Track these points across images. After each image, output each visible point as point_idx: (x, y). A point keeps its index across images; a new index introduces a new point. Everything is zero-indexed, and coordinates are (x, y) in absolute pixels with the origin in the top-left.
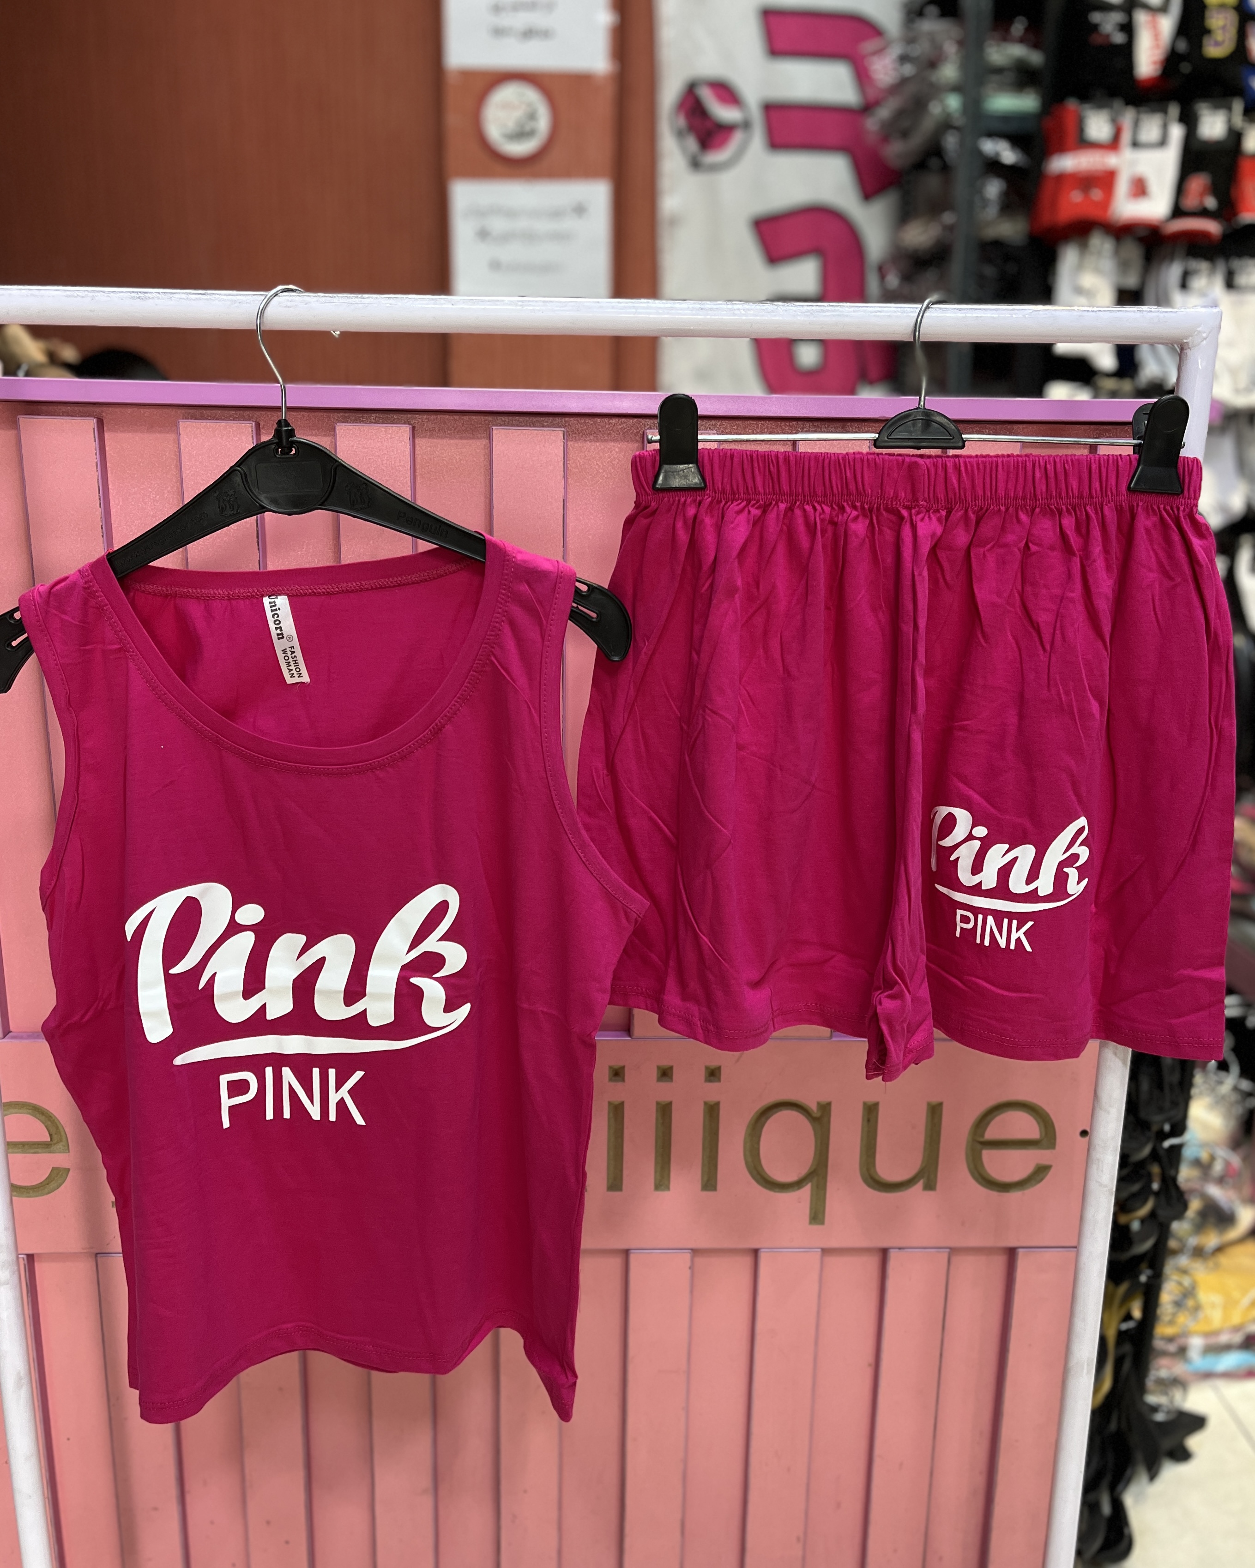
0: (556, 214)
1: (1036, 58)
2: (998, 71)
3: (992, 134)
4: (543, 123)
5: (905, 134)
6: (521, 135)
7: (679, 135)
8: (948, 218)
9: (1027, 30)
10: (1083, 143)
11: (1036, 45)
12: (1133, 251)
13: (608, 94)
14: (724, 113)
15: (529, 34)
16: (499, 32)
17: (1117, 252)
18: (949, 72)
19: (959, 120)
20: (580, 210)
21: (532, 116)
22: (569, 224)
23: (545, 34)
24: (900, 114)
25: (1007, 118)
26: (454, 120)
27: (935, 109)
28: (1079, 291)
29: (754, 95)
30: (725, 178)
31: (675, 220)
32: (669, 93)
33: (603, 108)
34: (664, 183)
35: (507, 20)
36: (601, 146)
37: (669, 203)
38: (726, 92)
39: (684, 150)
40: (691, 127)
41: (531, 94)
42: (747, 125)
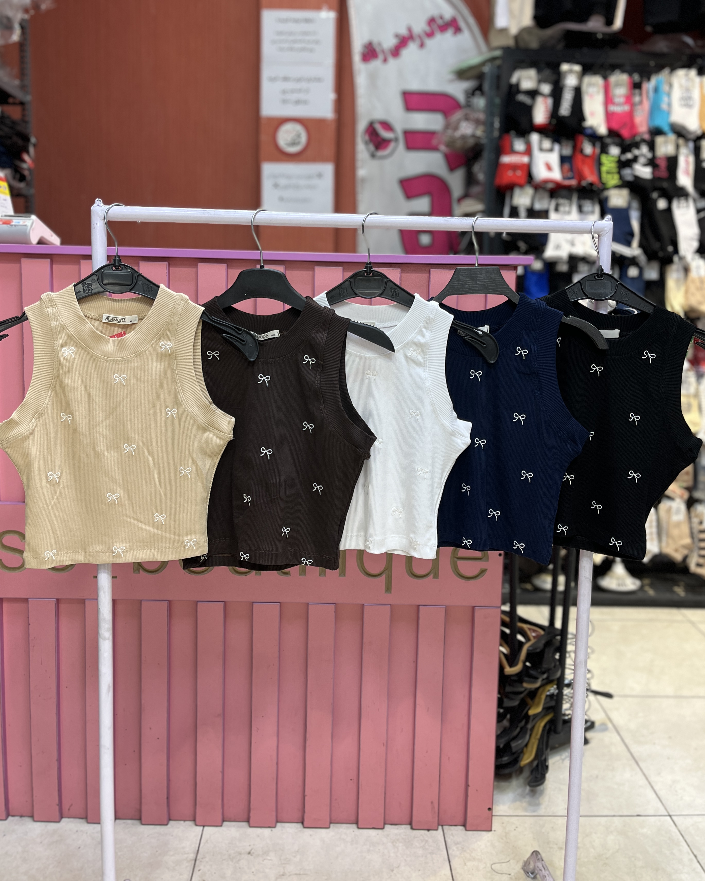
0: (309, 177)
4: (304, 139)
6: (293, 144)
7: (366, 143)
13: (333, 127)
14: (386, 134)
15: (298, 102)
16: (285, 102)
20: (320, 176)
21: (299, 136)
22: (315, 181)
23: (305, 102)
26: (264, 137)
29: (399, 127)
30: (387, 162)
31: (363, 180)
32: (361, 126)
33: (331, 133)
34: (359, 164)
35: (288, 97)
36: (330, 149)
37: (361, 172)
38: (387, 126)
39: (368, 150)
40: (371, 140)
41: (298, 128)
42: (396, 140)
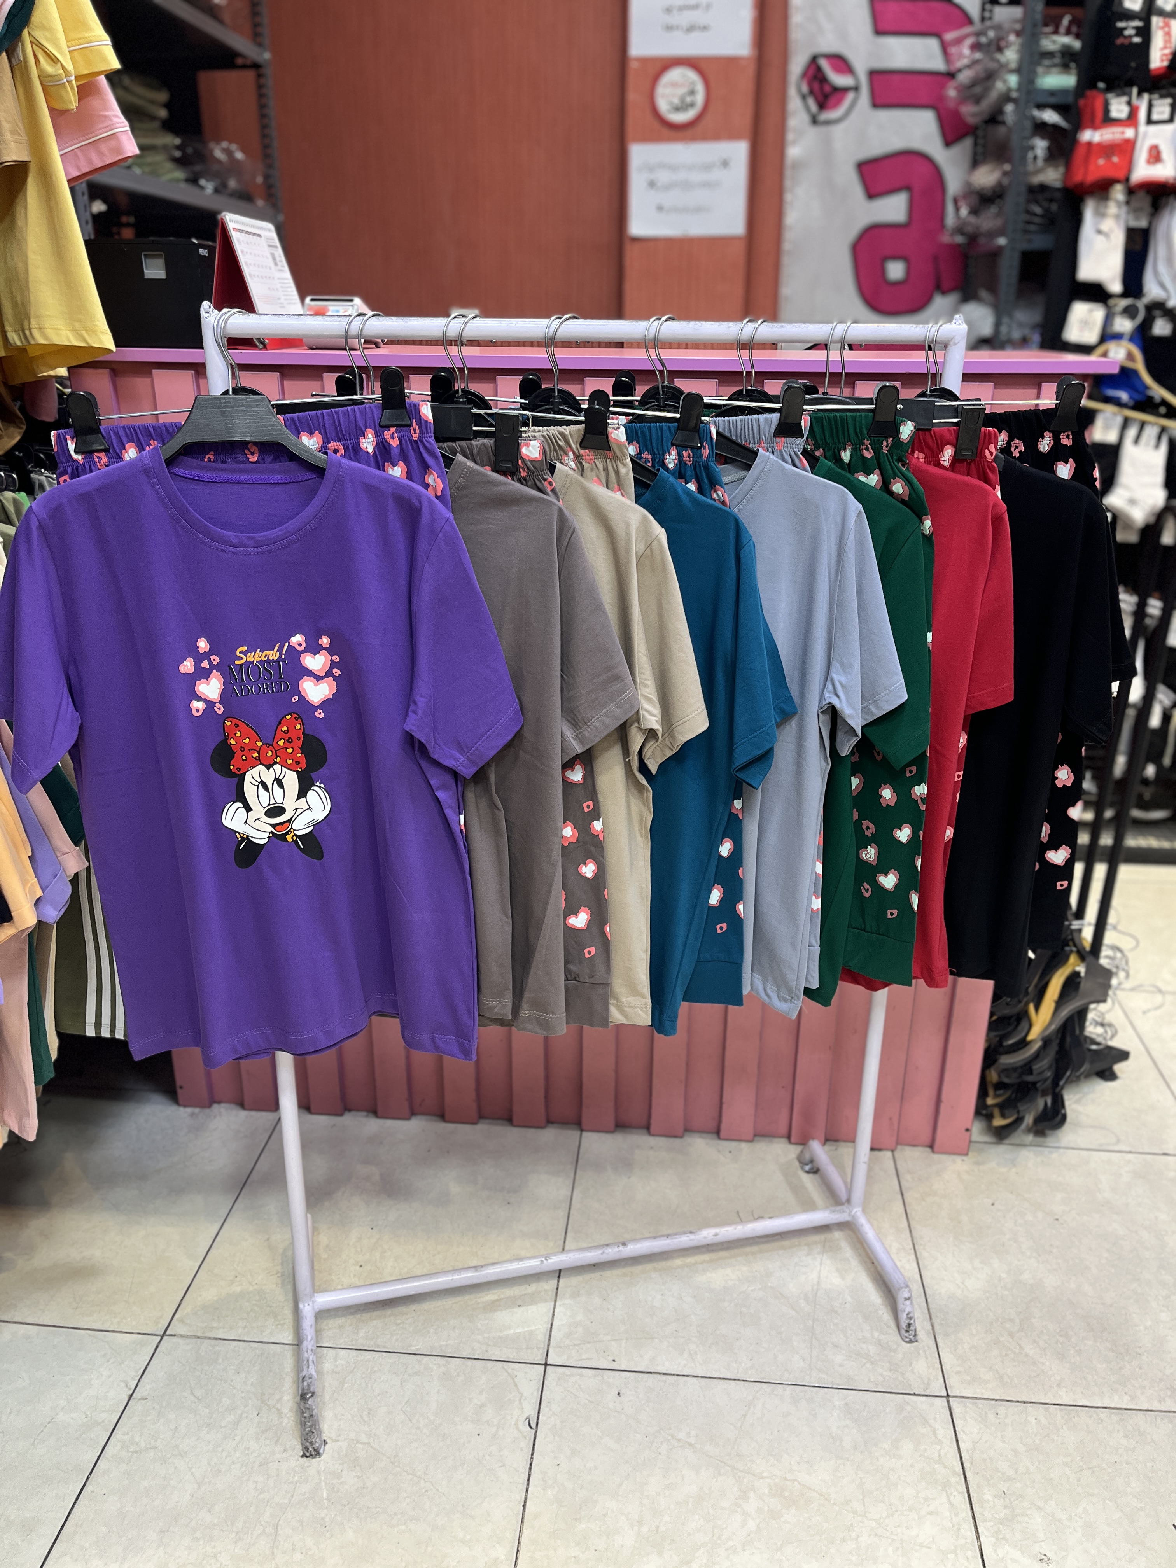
0: (707, 167)
1: (1077, 44)
2: (1050, 55)
3: (1041, 106)
4: (700, 98)
5: (978, 100)
6: (683, 107)
7: (804, 97)
8: (1007, 167)
9: (1071, 22)
10: (1108, 121)
11: (1078, 36)
12: (1144, 201)
13: (751, 71)
14: (839, 80)
15: (691, 29)
16: (669, 28)
17: (1128, 203)
18: (1011, 56)
19: (1014, 95)
20: (725, 164)
21: (692, 92)
22: (717, 174)
23: (705, 28)
24: (974, 84)
25: (1052, 93)
26: (633, 97)
27: (999, 86)
28: (1099, 232)
29: (861, 67)
30: (837, 130)
31: (798, 165)
32: (797, 65)
33: (746, 83)
34: (790, 136)
35: (677, 19)
36: (743, 115)
37: (794, 152)
38: (841, 63)
39: (808, 108)
40: (812, 92)
41: (692, 75)
42: (856, 89)
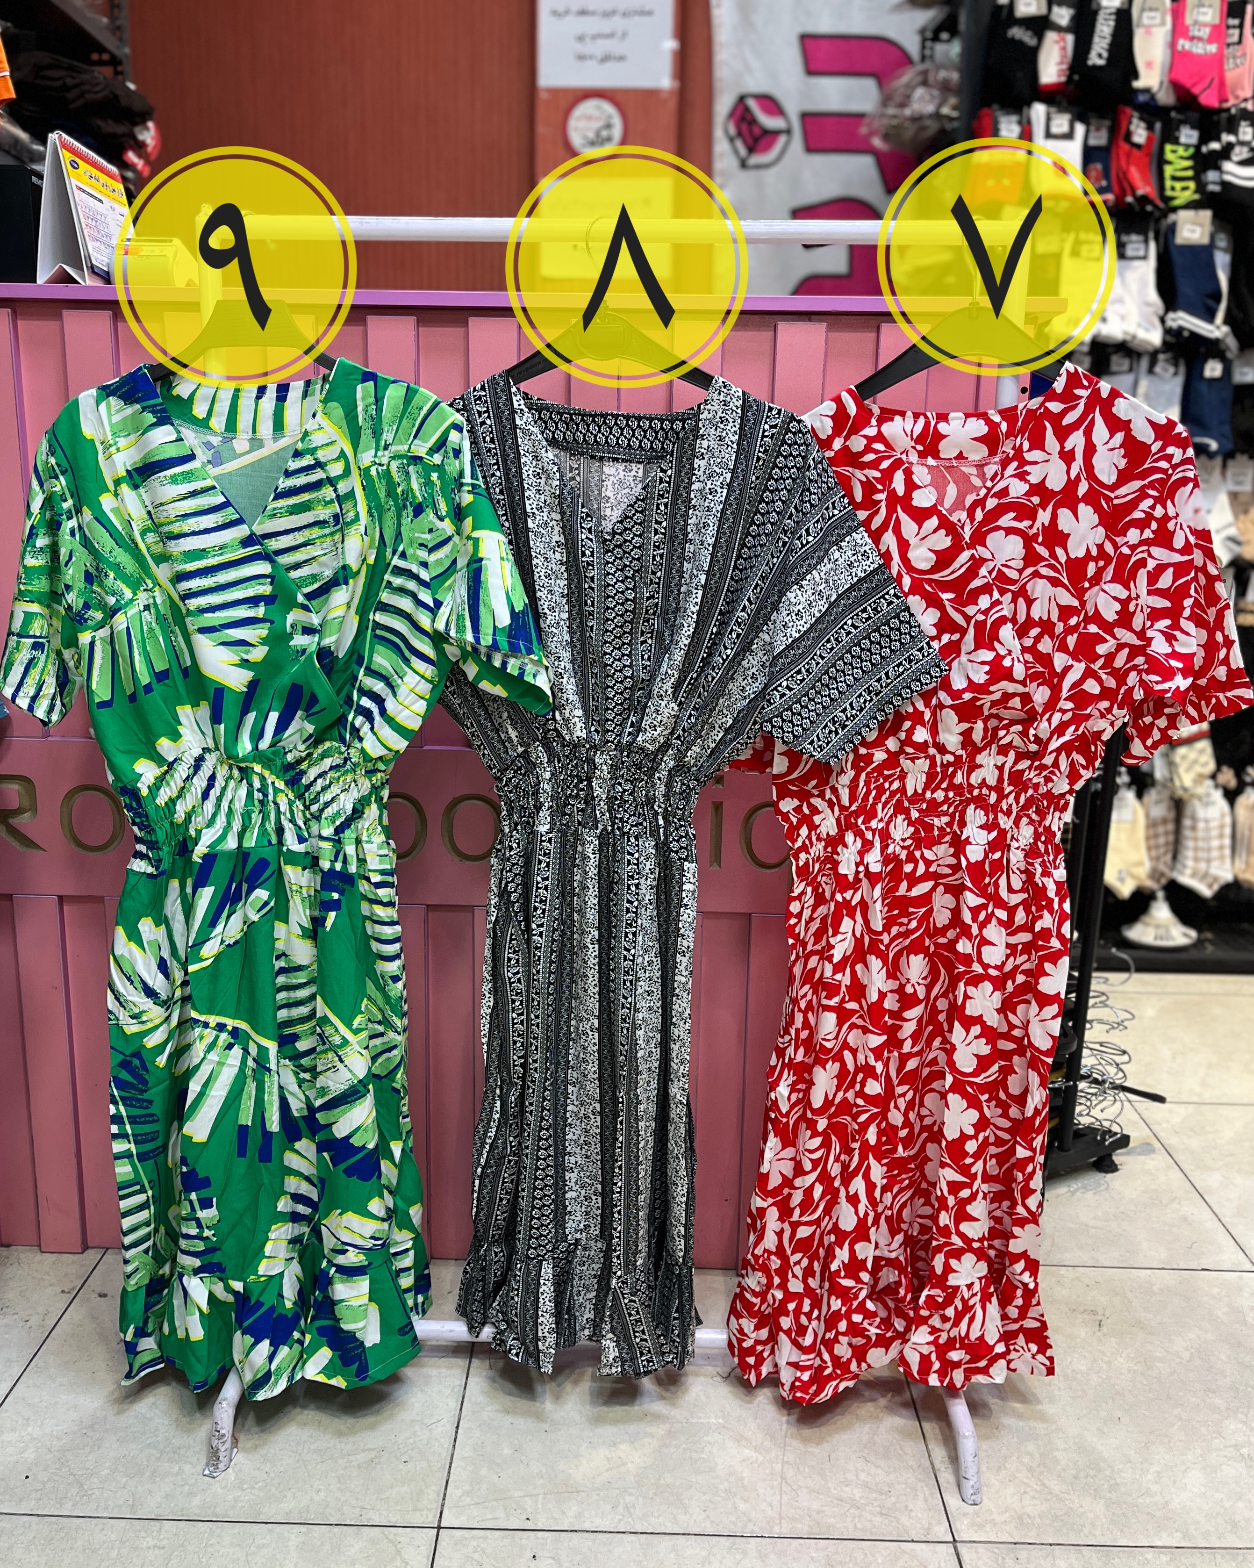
4: (617, 128)
6: (599, 141)
7: (732, 140)
13: (673, 104)
14: (770, 122)
15: (606, 59)
16: (581, 58)
21: (608, 126)
23: (621, 58)
26: (541, 129)
29: (792, 109)
30: (769, 176)
32: (723, 105)
33: (667, 117)
35: (589, 48)
38: (771, 104)
40: (740, 134)
41: (608, 108)
